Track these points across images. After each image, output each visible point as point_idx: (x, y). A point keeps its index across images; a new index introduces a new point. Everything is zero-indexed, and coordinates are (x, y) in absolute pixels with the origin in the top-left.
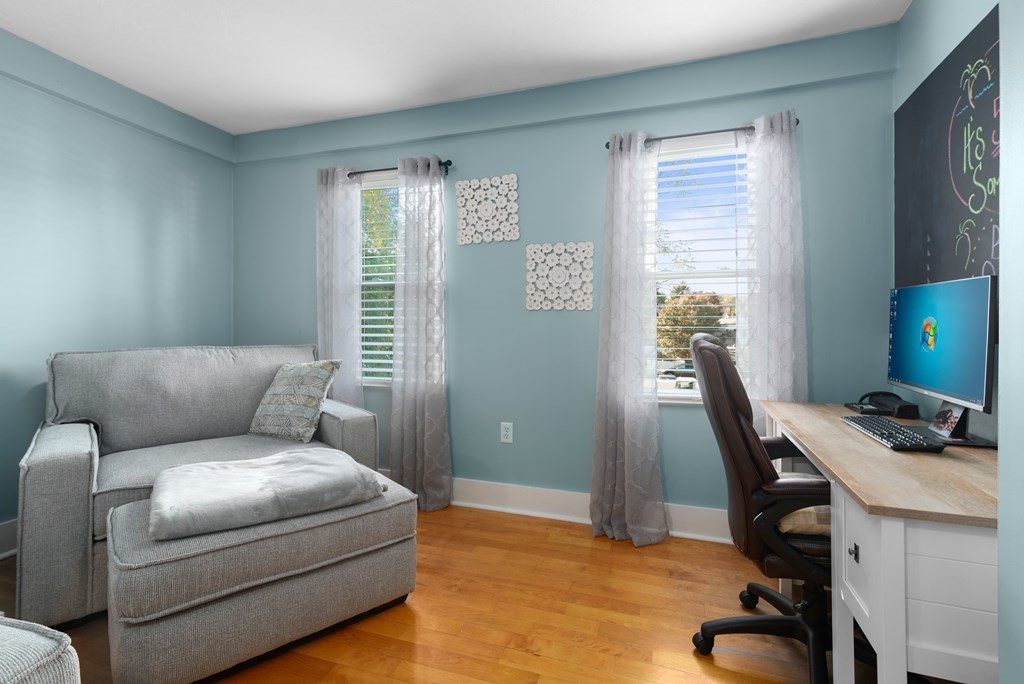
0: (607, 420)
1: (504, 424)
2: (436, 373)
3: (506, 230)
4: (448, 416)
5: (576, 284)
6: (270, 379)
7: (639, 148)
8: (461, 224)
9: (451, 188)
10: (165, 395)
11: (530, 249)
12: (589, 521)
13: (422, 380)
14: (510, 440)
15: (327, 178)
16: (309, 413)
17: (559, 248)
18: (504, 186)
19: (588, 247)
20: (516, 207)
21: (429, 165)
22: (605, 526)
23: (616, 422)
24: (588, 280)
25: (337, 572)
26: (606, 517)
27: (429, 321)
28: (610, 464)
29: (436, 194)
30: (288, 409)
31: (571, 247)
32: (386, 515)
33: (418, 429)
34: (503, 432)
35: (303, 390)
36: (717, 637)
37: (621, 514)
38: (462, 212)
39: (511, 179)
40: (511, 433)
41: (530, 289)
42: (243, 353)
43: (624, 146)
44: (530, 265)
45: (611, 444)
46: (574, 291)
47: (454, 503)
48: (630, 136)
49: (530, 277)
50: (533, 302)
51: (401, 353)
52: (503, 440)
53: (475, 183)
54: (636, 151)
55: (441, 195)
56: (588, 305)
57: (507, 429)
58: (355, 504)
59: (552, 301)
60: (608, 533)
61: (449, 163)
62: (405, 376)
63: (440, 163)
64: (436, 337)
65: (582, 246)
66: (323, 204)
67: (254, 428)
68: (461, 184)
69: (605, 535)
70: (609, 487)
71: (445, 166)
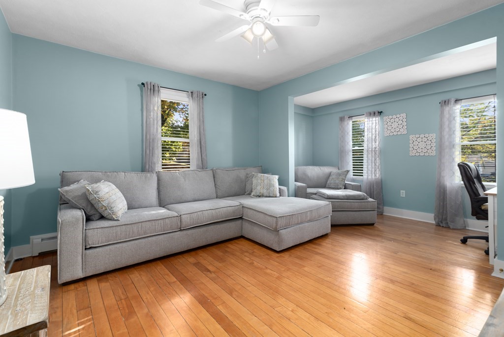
0: (440, 190)
1: (401, 191)
2: (377, 175)
3: (402, 131)
4: (382, 188)
5: (429, 147)
6: (330, 175)
7: (452, 104)
8: (386, 130)
9: (382, 119)
10: (308, 177)
11: (411, 137)
12: (434, 222)
13: (373, 177)
14: (404, 196)
15: (342, 119)
16: (343, 183)
17: (422, 136)
18: (401, 117)
19: (434, 135)
20: (405, 124)
21: (375, 113)
22: (440, 223)
23: (444, 191)
24: (433, 146)
25: (359, 212)
26: (440, 220)
27: (375, 159)
28: (441, 204)
29: (377, 121)
30: (337, 182)
31: (427, 135)
32: (369, 203)
33: (372, 191)
34: (401, 194)
35: (341, 177)
36: (468, 240)
37: (446, 219)
38: (386, 126)
39: (404, 115)
40: (404, 193)
41: (411, 149)
42: (322, 168)
43: (446, 103)
44: (411, 142)
45: (442, 197)
46: (428, 150)
47: (384, 214)
48: (449, 100)
49: (411, 145)
50: (412, 153)
51: (366, 169)
52: (401, 196)
53: (391, 117)
54: (451, 104)
55: (379, 122)
56: (434, 153)
57: (403, 193)
58: (362, 199)
59: (419, 153)
60: (441, 225)
61: (382, 112)
62: (368, 176)
63: (379, 112)
64: (377, 164)
65: (431, 135)
66: (341, 127)
67: (327, 186)
68: (385, 118)
69: (440, 226)
70: (441, 211)
71: (380, 113)
